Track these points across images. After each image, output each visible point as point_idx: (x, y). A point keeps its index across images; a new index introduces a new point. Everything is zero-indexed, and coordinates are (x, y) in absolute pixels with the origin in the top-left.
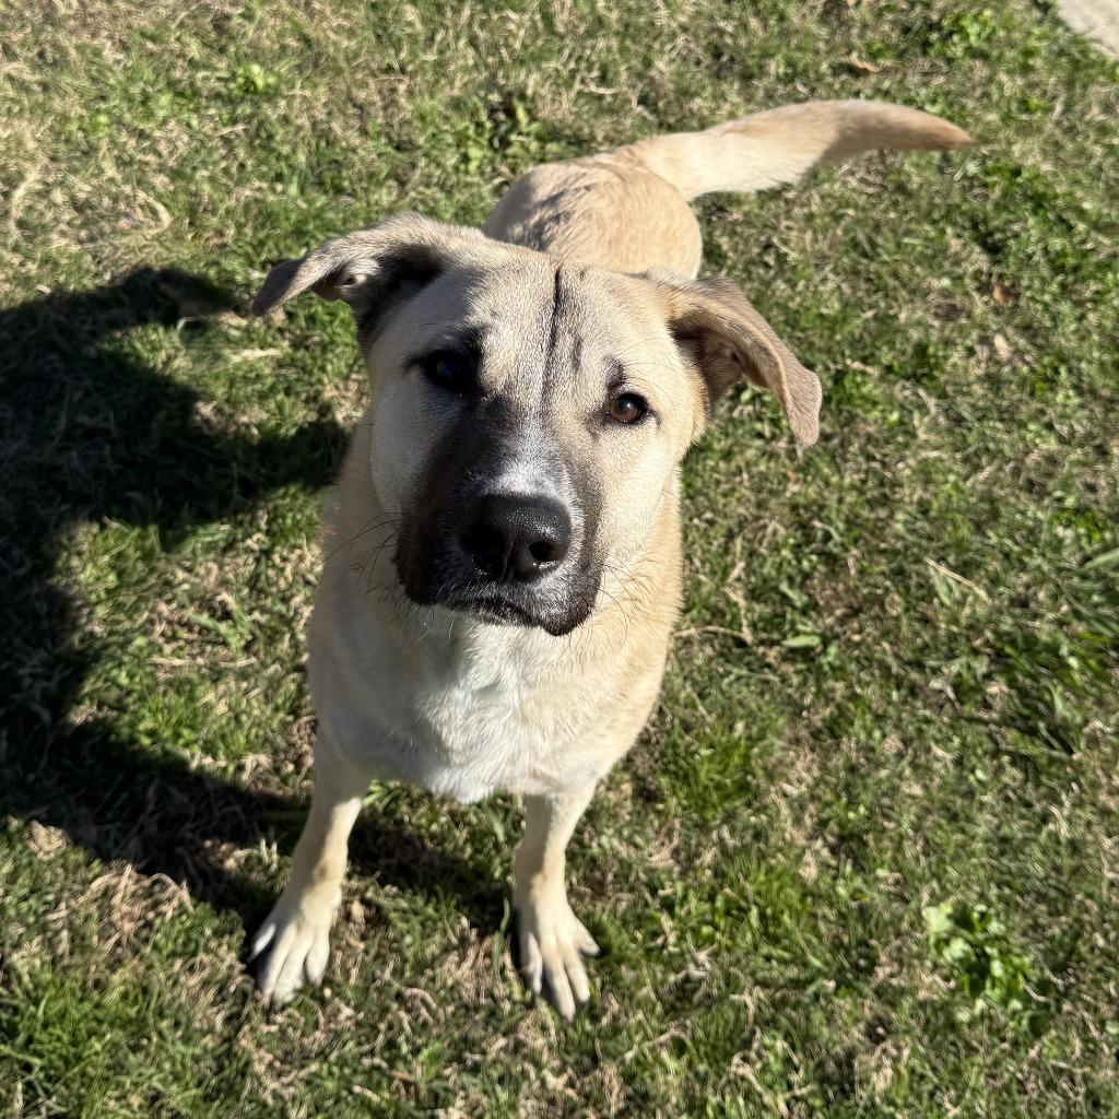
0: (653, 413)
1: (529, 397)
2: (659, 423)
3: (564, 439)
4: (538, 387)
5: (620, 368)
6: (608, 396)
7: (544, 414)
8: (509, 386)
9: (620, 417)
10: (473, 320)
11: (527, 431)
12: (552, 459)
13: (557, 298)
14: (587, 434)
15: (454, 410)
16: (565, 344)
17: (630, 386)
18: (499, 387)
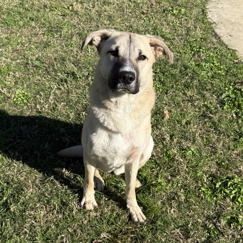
5: (141, 51)
6: (139, 55)
10: (117, 45)
14: (136, 62)
17: (143, 54)
18: (122, 56)
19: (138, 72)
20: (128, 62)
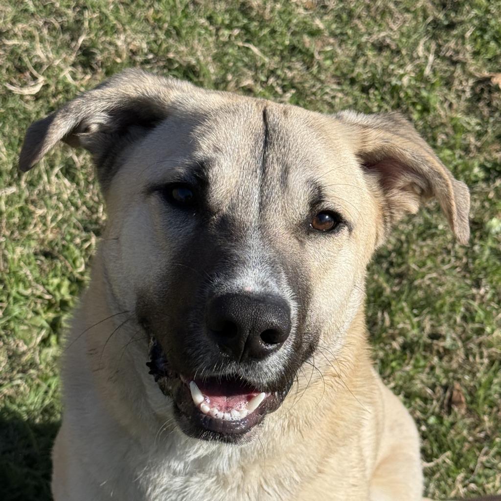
0: (346, 223)
1: (249, 215)
2: (350, 230)
3: (278, 246)
4: (255, 206)
5: (319, 188)
6: (311, 211)
7: (262, 227)
8: (233, 207)
9: (320, 227)
10: (199, 155)
11: (250, 242)
12: (272, 264)
13: (267, 133)
14: (296, 241)
15: (190, 226)
16: (275, 170)
17: (328, 204)
18: (225, 209)
19: (304, 295)
20: (254, 240)
